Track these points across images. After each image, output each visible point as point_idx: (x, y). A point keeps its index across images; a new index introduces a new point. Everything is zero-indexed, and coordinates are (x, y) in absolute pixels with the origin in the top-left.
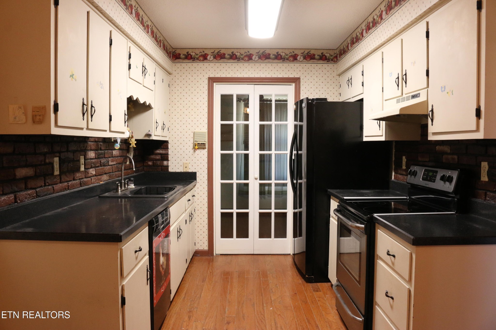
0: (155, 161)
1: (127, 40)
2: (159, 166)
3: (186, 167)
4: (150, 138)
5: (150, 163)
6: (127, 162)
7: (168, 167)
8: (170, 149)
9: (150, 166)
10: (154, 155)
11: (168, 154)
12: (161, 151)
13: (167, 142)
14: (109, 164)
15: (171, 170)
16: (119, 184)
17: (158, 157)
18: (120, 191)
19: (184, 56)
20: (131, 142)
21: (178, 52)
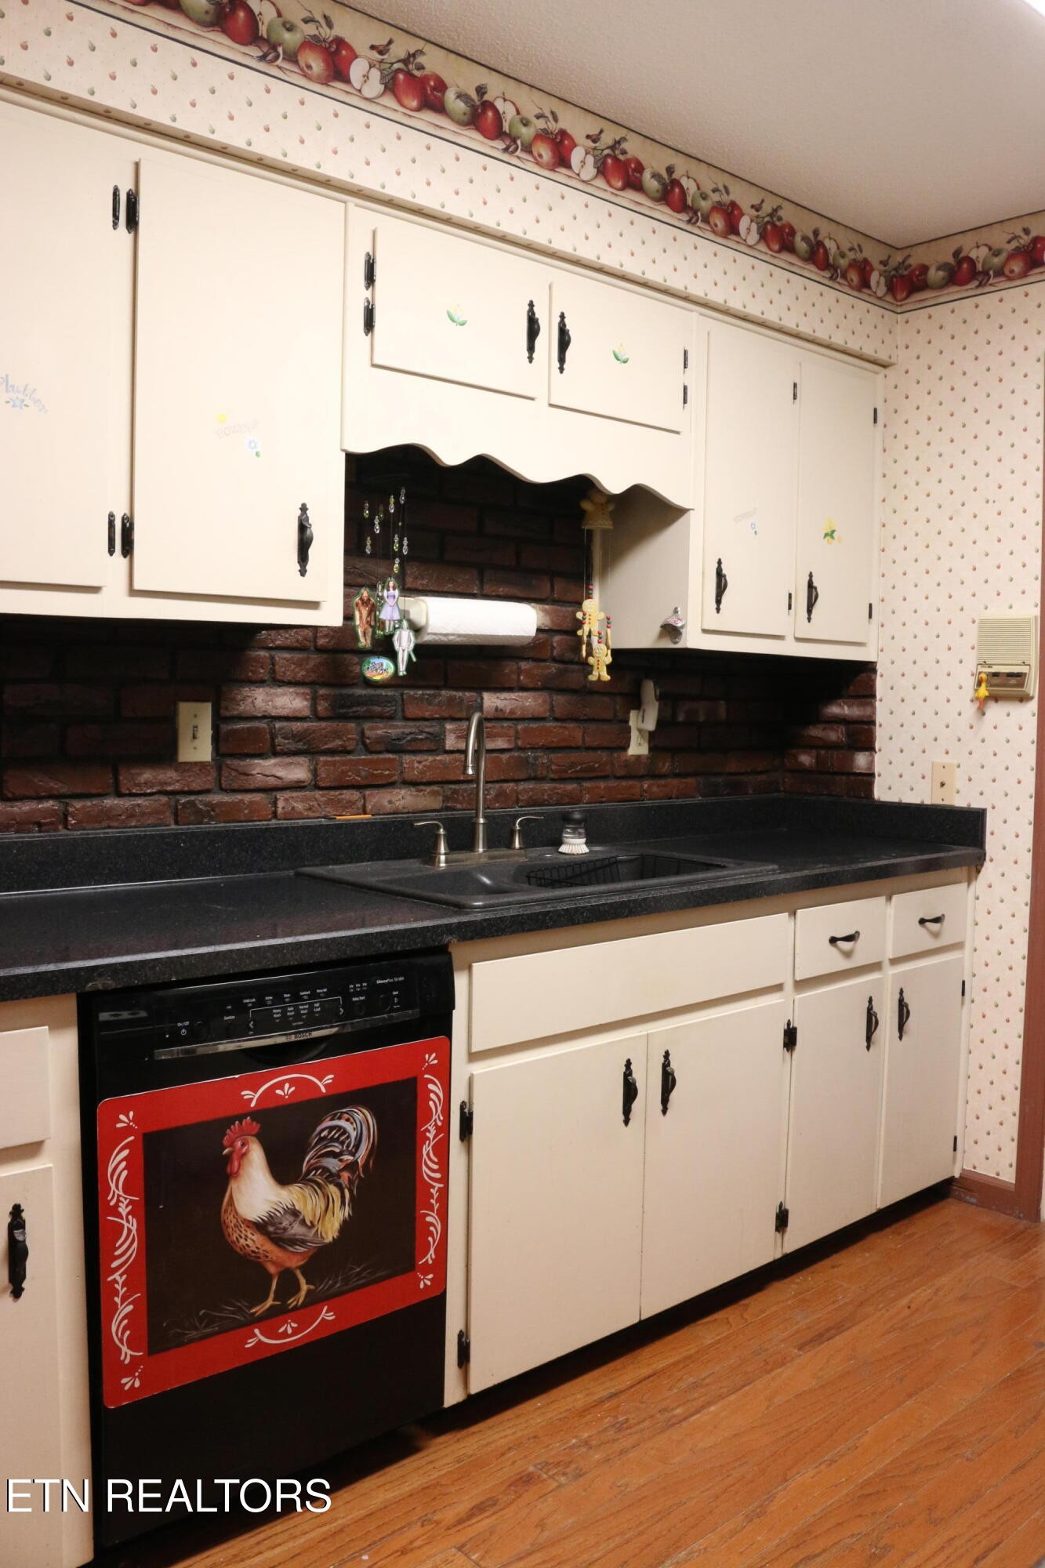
0: (823, 752)
1: (345, 202)
2: (836, 773)
3: (942, 785)
4: (676, 643)
5: (806, 759)
6: (629, 746)
7: (869, 778)
8: (881, 700)
9: (802, 770)
10: (821, 726)
11: (871, 722)
12: (846, 708)
13: (866, 669)
14: (444, 746)
15: (882, 792)
16: (442, 831)
17: (834, 735)
18: (443, 858)
19: (941, 273)
20: (591, 660)
21: (917, 258)
